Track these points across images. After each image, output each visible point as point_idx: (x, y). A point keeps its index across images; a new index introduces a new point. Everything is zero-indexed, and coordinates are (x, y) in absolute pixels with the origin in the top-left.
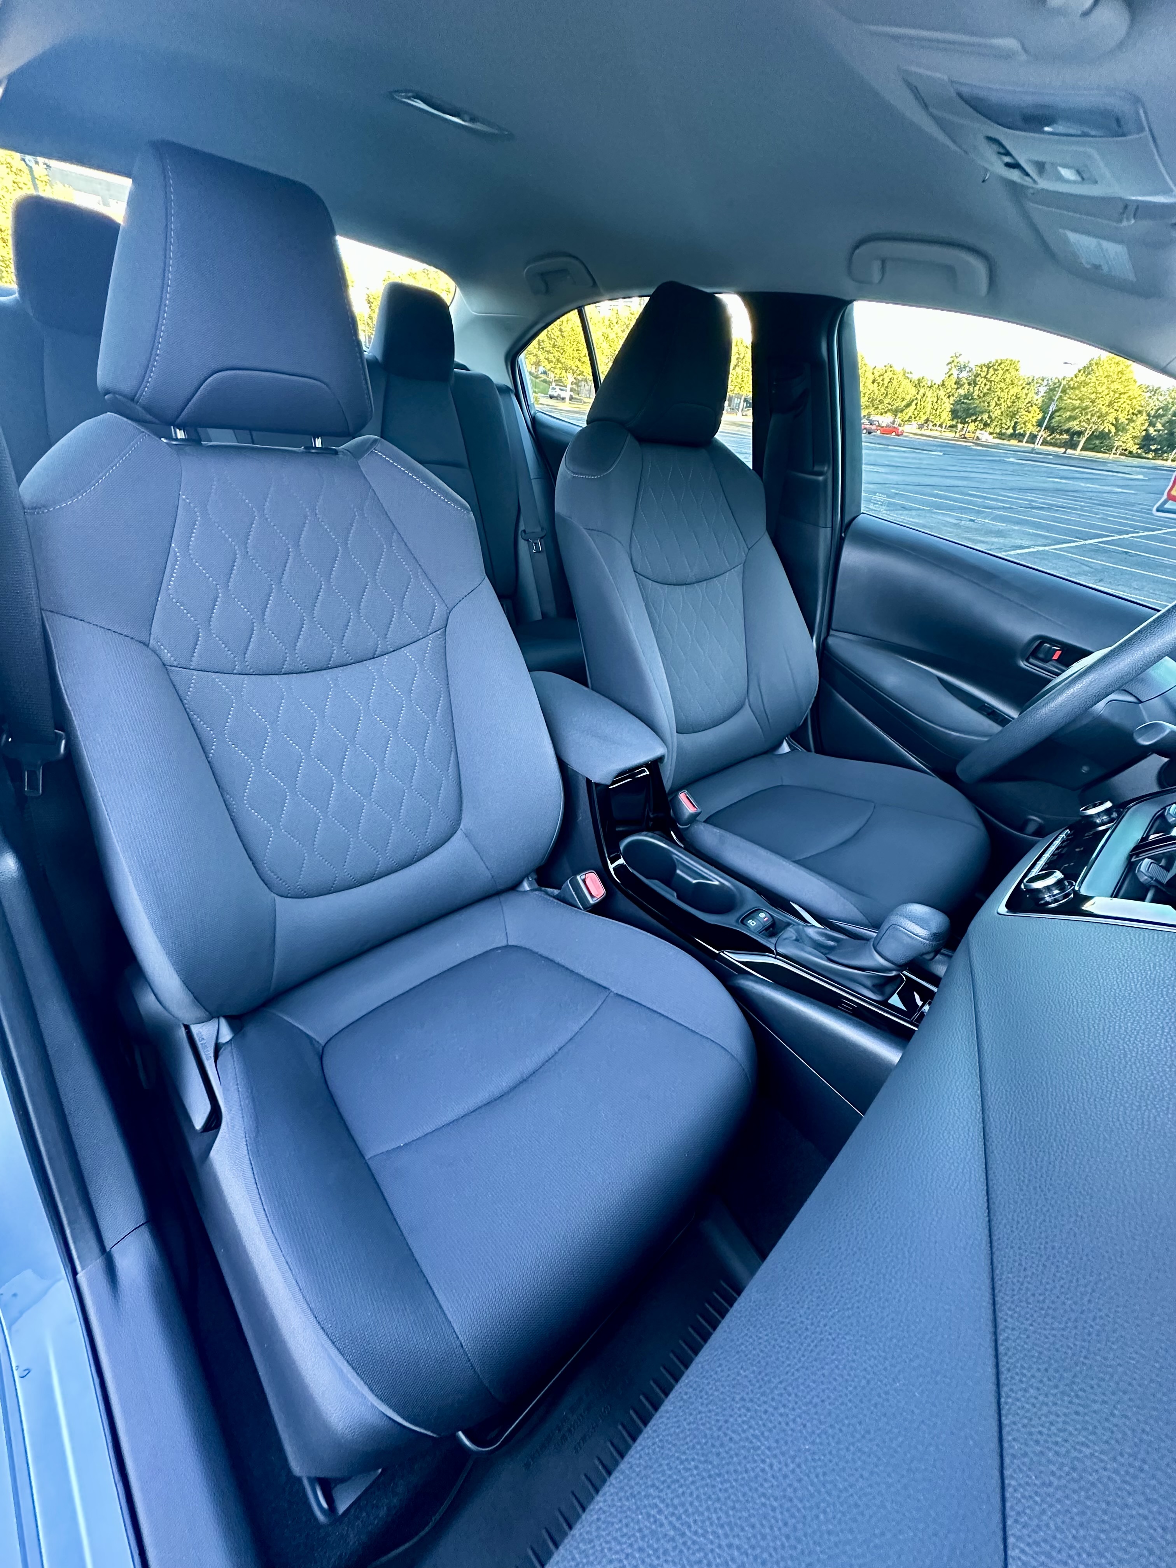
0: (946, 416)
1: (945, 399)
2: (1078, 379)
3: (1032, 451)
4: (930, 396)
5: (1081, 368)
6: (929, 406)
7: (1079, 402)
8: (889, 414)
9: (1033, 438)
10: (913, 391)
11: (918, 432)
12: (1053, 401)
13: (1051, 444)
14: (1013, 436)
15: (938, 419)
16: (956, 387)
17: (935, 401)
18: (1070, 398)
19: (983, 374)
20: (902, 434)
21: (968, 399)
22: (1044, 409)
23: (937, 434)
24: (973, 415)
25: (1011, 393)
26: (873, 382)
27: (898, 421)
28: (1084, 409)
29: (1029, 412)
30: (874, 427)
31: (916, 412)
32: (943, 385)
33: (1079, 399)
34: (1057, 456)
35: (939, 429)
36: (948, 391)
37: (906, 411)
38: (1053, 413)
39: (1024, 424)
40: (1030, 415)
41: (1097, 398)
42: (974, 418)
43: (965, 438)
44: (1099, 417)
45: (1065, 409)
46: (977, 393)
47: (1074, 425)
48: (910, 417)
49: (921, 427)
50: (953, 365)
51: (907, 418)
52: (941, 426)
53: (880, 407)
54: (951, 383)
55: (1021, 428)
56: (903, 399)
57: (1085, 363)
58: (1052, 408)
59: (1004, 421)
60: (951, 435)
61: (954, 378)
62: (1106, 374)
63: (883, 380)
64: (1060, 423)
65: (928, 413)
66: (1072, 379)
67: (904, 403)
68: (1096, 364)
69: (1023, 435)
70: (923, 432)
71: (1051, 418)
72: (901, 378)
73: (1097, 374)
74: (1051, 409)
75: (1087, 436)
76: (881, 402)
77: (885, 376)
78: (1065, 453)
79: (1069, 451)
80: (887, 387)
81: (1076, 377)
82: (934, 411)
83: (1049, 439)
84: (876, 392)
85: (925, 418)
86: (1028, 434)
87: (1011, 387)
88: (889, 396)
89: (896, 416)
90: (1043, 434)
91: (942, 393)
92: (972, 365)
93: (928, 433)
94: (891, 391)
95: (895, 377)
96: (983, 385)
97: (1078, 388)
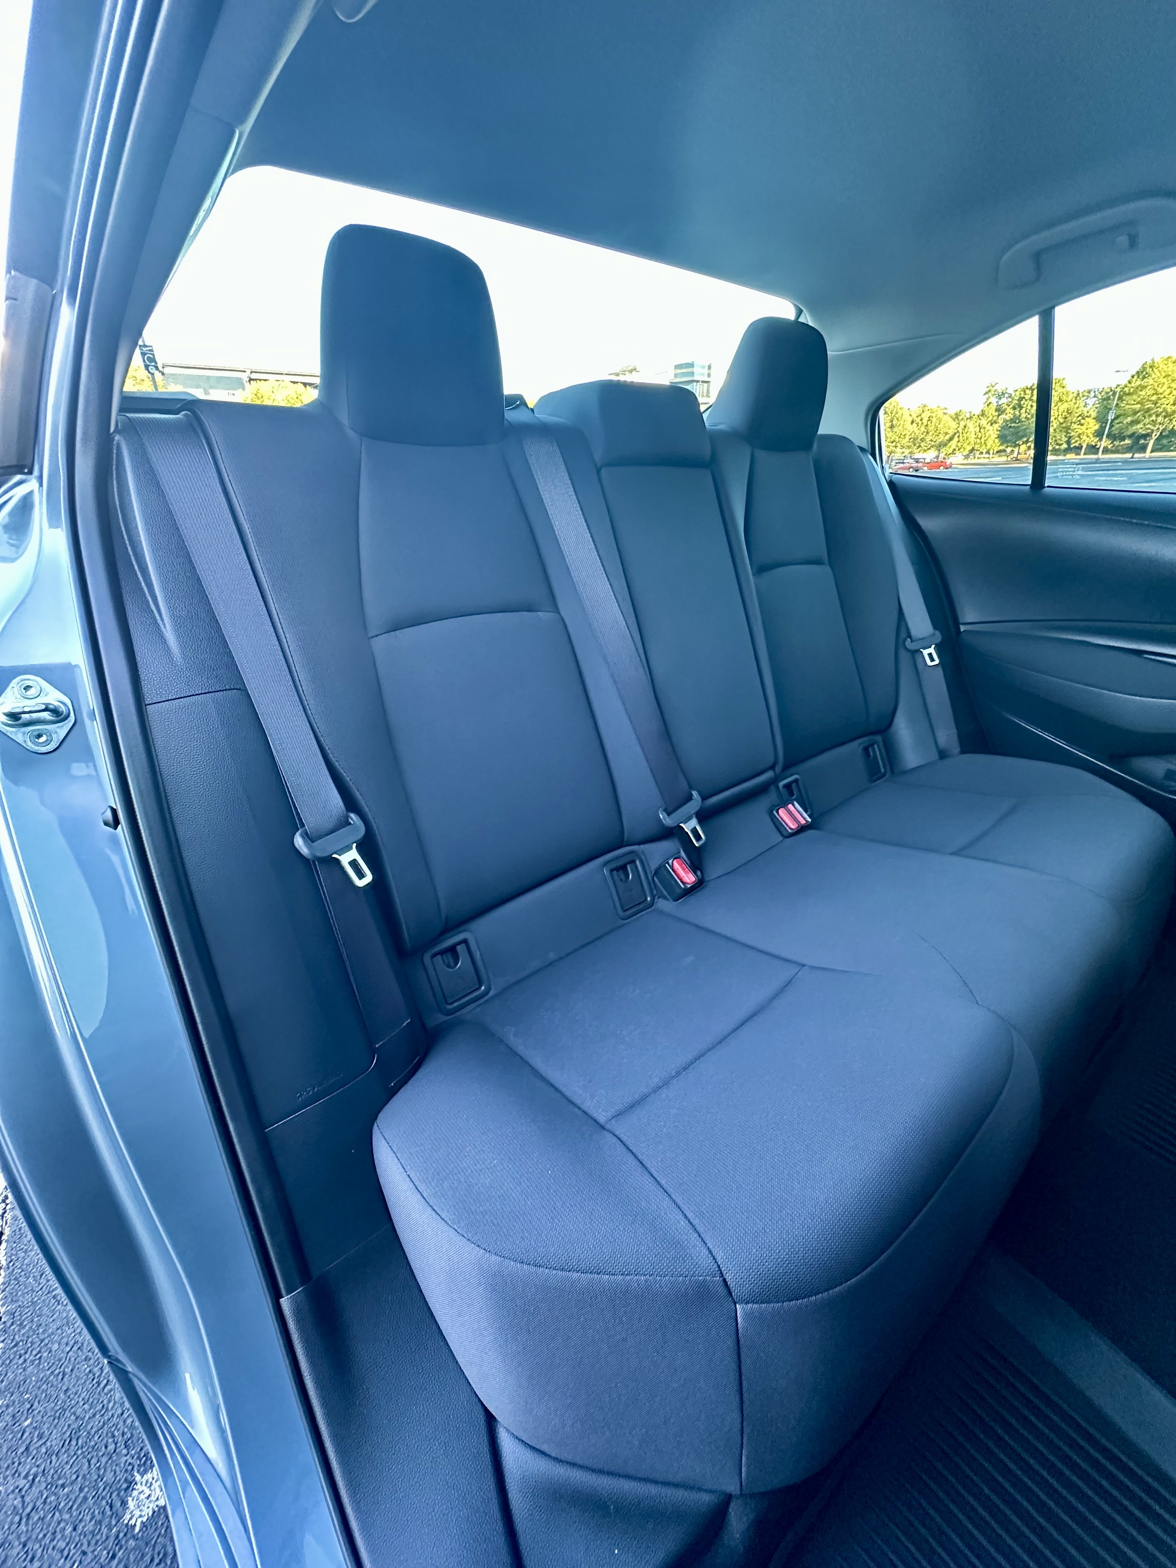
0: (993, 443)
1: (988, 427)
2: (1133, 385)
3: (1097, 461)
4: (972, 426)
5: (1134, 373)
6: (973, 436)
7: (1139, 406)
8: (933, 449)
9: (1093, 449)
10: (954, 425)
11: (965, 462)
12: (1111, 409)
13: (1113, 452)
14: (1068, 450)
15: (984, 447)
16: (997, 414)
17: (978, 430)
18: (1127, 404)
19: (1027, 397)
20: (951, 467)
21: (1015, 422)
22: (1101, 419)
23: (986, 461)
24: (1023, 437)
25: (1061, 410)
26: (912, 422)
27: (942, 455)
28: (1147, 412)
29: (1082, 425)
30: (920, 465)
31: (959, 444)
32: (983, 415)
33: (1138, 403)
34: (1125, 462)
35: (987, 456)
36: (990, 419)
37: (950, 444)
38: (1112, 421)
39: (1079, 436)
40: (1084, 428)
41: (1159, 399)
42: (1025, 439)
43: (1018, 460)
44: (1165, 417)
45: (1126, 415)
46: (1024, 415)
47: (1139, 428)
48: (954, 450)
49: (967, 457)
50: (990, 394)
51: (951, 451)
52: (988, 452)
53: (922, 444)
54: (992, 411)
55: (1076, 442)
56: (946, 434)
57: (1138, 368)
58: (1111, 416)
59: (1058, 437)
60: (1004, 459)
61: (994, 406)
62: (1164, 374)
63: (921, 420)
64: (1122, 429)
65: (972, 443)
66: (1126, 386)
67: (947, 437)
68: (1151, 367)
69: (1080, 448)
70: (969, 461)
71: (1112, 426)
72: (940, 414)
73: (1153, 376)
74: (1109, 418)
75: (1154, 438)
76: (922, 440)
77: (923, 415)
78: (1132, 457)
79: (1136, 455)
80: (927, 426)
81: (1130, 382)
82: (978, 441)
83: (1110, 447)
84: (917, 432)
85: (970, 448)
86: (1085, 446)
87: (1060, 404)
88: (931, 434)
89: (939, 450)
90: (1105, 443)
91: (984, 422)
92: (1011, 391)
93: (976, 461)
94: (931, 428)
95: (934, 415)
96: (1029, 407)
97: (1134, 393)
